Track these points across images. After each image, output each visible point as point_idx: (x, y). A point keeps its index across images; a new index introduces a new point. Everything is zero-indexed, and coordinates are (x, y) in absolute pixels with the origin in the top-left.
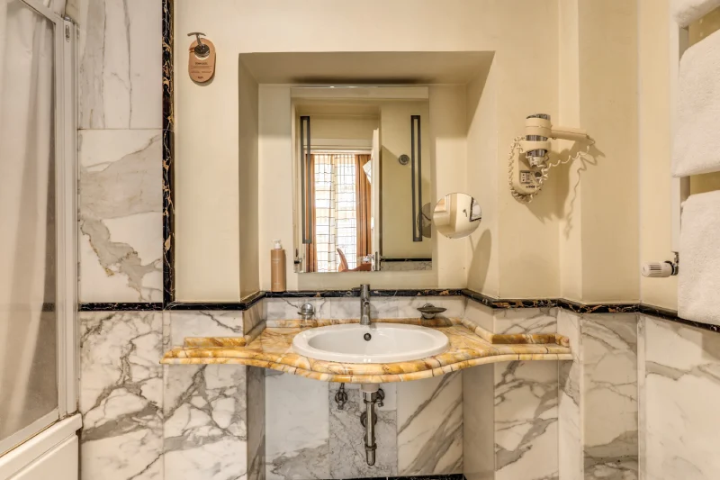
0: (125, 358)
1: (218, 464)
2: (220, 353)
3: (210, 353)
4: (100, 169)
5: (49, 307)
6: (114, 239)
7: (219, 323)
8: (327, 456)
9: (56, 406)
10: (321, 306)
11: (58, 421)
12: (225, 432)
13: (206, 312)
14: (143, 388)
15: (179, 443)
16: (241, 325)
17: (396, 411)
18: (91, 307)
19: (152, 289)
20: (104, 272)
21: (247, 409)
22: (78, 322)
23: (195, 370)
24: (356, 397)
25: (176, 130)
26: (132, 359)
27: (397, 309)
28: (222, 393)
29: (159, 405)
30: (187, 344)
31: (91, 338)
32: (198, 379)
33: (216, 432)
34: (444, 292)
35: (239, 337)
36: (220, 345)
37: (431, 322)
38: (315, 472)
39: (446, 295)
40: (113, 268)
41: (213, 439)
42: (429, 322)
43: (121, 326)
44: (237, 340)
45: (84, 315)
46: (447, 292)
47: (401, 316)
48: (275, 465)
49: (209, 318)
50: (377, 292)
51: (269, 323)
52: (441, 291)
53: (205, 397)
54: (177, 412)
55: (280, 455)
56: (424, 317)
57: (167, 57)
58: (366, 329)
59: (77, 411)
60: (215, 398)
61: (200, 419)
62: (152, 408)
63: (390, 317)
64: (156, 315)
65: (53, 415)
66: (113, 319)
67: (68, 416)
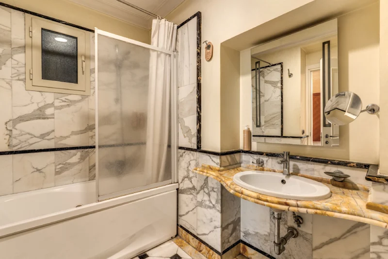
0: (188, 167)
1: (211, 219)
2: (209, 172)
3: (206, 171)
4: (183, 100)
5: (169, 146)
6: (186, 125)
7: (212, 160)
8: (269, 241)
9: (171, 178)
10: (267, 161)
11: (172, 183)
12: (214, 206)
13: (209, 155)
14: (192, 180)
15: (201, 204)
16: (219, 162)
17: (311, 234)
18: (181, 148)
19: (194, 144)
20: (183, 136)
21: (221, 200)
22: (178, 153)
23: (205, 177)
24: (285, 216)
25: (202, 82)
26: (189, 168)
27: (313, 170)
28: (213, 190)
29: (196, 187)
30: (202, 166)
31: (181, 158)
32: (206, 181)
33: (211, 205)
34: (352, 164)
35: (218, 167)
36: (212, 169)
37: (341, 184)
38: (262, 247)
39: (354, 166)
40: (186, 135)
41: (210, 207)
42: (337, 183)
43: (187, 156)
44: (217, 168)
45: (180, 150)
46: (355, 164)
47: (316, 175)
48: (245, 233)
49: (209, 157)
50: (298, 157)
51: (242, 165)
52: (350, 163)
53: (208, 189)
54: (200, 192)
55: (246, 230)
56: (334, 180)
57: (199, 54)
58: (283, 177)
59: (178, 182)
60: (211, 191)
61: (206, 198)
62: (194, 188)
63: (308, 174)
64: (195, 153)
65: (170, 181)
66: (186, 153)
67: (174, 183)
